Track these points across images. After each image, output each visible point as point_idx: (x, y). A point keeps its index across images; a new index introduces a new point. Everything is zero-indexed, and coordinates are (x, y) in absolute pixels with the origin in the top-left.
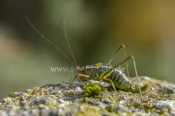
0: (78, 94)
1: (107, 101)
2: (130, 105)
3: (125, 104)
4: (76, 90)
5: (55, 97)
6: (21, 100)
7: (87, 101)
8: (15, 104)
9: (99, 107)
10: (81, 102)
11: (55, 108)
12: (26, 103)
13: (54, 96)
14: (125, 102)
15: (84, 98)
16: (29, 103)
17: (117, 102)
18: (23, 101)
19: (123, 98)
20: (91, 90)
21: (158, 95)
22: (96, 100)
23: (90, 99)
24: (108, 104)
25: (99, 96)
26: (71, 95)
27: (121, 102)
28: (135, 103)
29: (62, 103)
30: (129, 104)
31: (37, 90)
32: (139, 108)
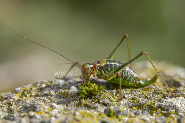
0: (72, 95)
1: (106, 103)
2: (133, 106)
3: (126, 104)
4: (71, 91)
5: (47, 100)
6: (10, 104)
7: (84, 104)
8: (3, 110)
9: (98, 111)
10: (76, 105)
11: (47, 115)
12: (15, 109)
13: (45, 98)
14: (127, 101)
15: (79, 100)
16: (18, 108)
17: (117, 102)
18: (12, 106)
19: (124, 97)
20: (87, 91)
21: (163, 90)
22: (94, 101)
23: (86, 100)
24: (107, 106)
25: (97, 97)
26: (66, 96)
27: (122, 102)
28: (137, 102)
29: (55, 108)
30: (131, 104)
31: (27, 90)
32: (142, 108)
